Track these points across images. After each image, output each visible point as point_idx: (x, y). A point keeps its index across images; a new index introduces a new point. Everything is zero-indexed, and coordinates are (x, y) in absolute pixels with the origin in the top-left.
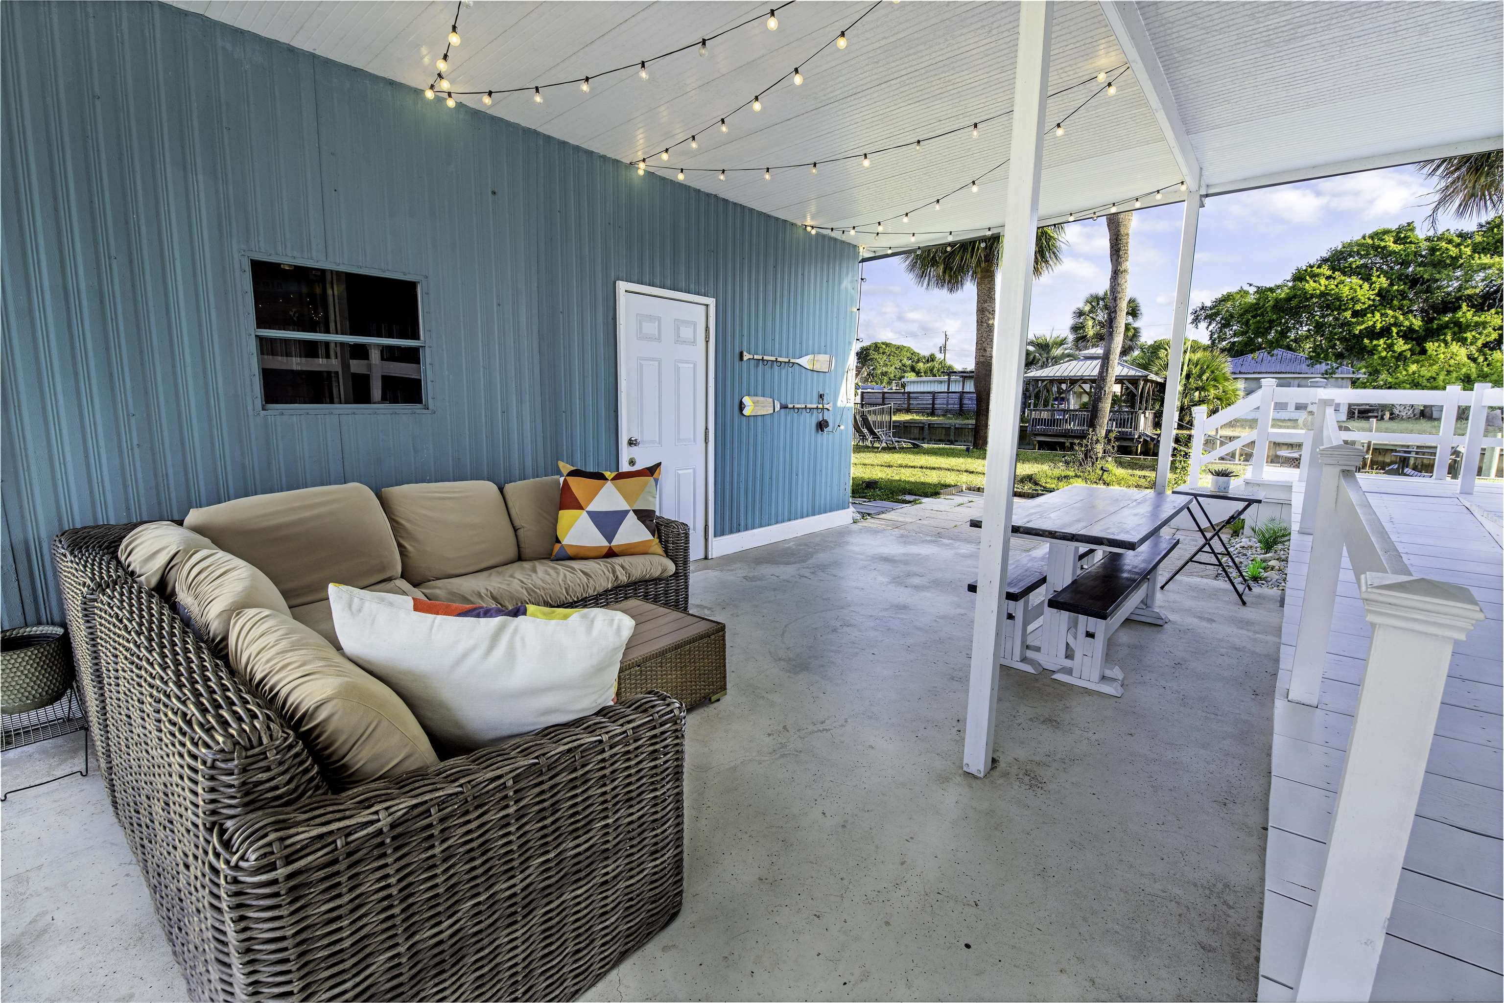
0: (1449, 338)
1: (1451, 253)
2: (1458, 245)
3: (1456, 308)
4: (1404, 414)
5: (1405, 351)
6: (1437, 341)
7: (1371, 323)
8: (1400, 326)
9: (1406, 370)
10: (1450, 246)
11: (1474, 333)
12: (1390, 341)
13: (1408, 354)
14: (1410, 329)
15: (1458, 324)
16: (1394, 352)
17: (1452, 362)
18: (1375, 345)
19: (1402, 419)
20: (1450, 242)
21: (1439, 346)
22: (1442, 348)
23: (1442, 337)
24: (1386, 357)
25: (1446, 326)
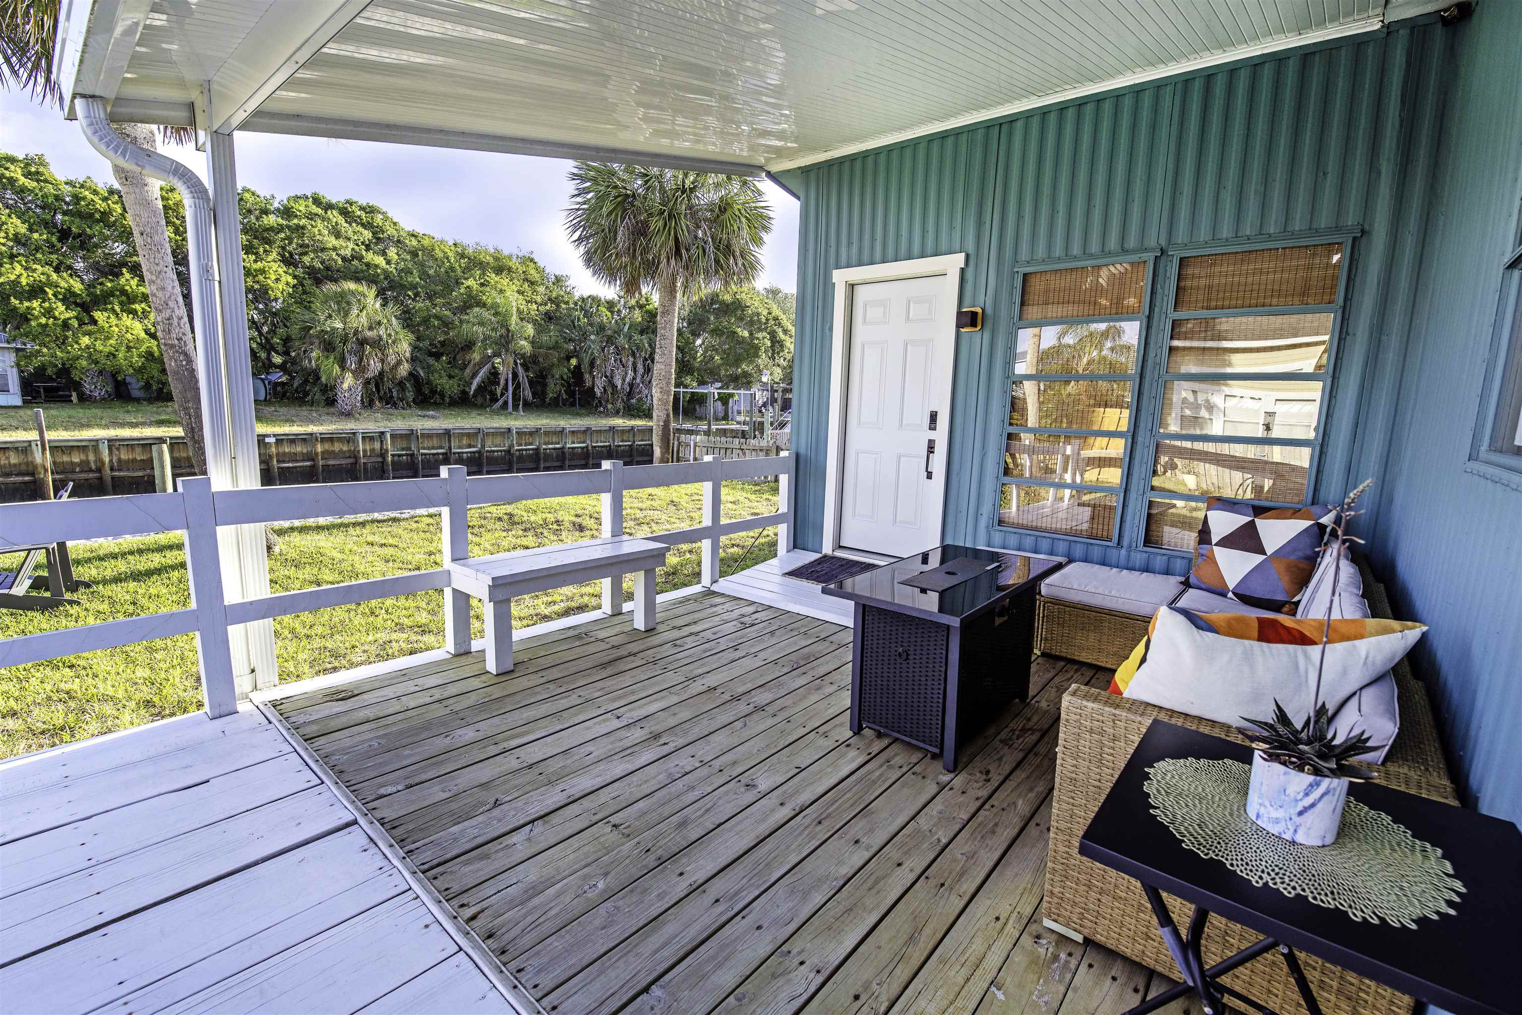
0: (117, 308)
1: (98, 206)
2: (105, 199)
3: (118, 275)
4: (96, 394)
5: (70, 319)
6: (106, 310)
7: (13, 277)
8: (57, 286)
9: (77, 343)
10: (96, 199)
11: (143, 305)
12: (47, 305)
13: (75, 323)
14: (70, 291)
15: (123, 292)
16: (55, 318)
17: (129, 336)
18: (28, 308)
19: (95, 401)
20: (95, 192)
21: (109, 318)
22: (113, 320)
23: (109, 306)
24: (47, 325)
25: (111, 293)
